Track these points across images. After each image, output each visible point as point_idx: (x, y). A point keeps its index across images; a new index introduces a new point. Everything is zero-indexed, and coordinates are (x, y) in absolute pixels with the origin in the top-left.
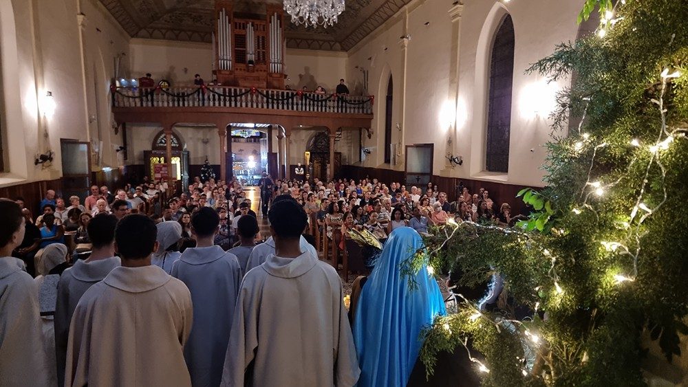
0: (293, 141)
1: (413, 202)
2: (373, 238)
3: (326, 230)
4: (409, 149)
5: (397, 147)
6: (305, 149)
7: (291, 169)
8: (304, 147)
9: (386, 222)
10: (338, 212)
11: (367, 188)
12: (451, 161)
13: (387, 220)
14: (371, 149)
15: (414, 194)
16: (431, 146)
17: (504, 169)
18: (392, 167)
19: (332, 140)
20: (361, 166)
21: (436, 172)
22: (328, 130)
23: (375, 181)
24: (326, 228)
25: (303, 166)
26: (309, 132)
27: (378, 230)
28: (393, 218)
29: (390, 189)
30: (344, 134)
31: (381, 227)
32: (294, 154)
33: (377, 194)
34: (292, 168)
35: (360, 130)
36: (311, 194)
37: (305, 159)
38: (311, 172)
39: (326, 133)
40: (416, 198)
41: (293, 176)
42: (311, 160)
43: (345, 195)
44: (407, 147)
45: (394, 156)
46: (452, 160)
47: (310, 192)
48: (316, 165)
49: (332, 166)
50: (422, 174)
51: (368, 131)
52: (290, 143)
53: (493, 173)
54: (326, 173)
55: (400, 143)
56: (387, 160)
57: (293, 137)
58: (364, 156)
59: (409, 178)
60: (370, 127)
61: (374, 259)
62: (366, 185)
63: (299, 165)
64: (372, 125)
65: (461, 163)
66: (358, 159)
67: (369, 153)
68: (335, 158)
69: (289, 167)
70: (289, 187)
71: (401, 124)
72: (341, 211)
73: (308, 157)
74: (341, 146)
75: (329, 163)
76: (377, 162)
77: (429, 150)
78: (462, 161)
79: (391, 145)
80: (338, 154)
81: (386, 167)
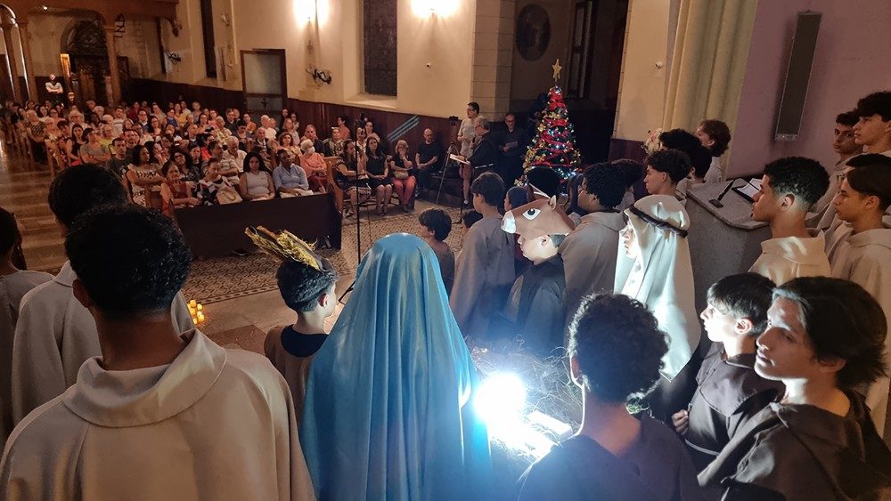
0: (34, 36)
1: (267, 140)
2: (301, 250)
3: (132, 193)
4: (245, 55)
5: (225, 52)
6: (57, 47)
7: (37, 84)
8: (55, 45)
9: (234, 174)
10: (149, 163)
11: (184, 116)
12: (315, 77)
13: (235, 170)
14: (181, 54)
15: (266, 127)
16: (283, 52)
17: (390, 90)
18: (220, 84)
19: (110, 35)
20: (167, 80)
21: (293, 92)
22: (98, 16)
23: (196, 105)
24: (131, 188)
25: (60, 79)
26: (62, 19)
27: (226, 190)
28: (247, 168)
29: (225, 118)
30: (129, 26)
31: (230, 184)
32: (38, 57)
33: (205, 127)
34: (40, 81)
35: (157, 20)
36: (89, 130)
37: (61, 67)
38: (77, 89)
39: (96, 23)
40: (271, 133)
41: (44, 96)
42: (73, 69)
43: (151, 130)
44: (242, 53)
45: (223, 65)
46: (316, 75)
47: (85, 126)
48: (83, 78)
49: (116, 80)
50: (271, 96)
51: (172, 22)
52: (29, 37)
53: (376, 96)
54: (105, 92)
55: (230, 47)
56: (211, 73)
57: (31, 27)
58: (169, 65)
59: (250, 102)
60: (175, 18)
61: (302, 289)
62: (181, 112)
63: (53, 77)
64: (179, 15)
65: (329, 81)
66: (159, 69)
67: (179, 59)
68: (119, 67)
69: (32, 80)
70: (40, 115)
71: (229, 16)
72: (153, 160)
73: (67, 63)
74: (126, 45)
75: (109, 73)
76: (195, 74)
77: (276, 59)
78: (330, 78)
79: (216, 48)
80: (122, 60)
81: (209, 83)
